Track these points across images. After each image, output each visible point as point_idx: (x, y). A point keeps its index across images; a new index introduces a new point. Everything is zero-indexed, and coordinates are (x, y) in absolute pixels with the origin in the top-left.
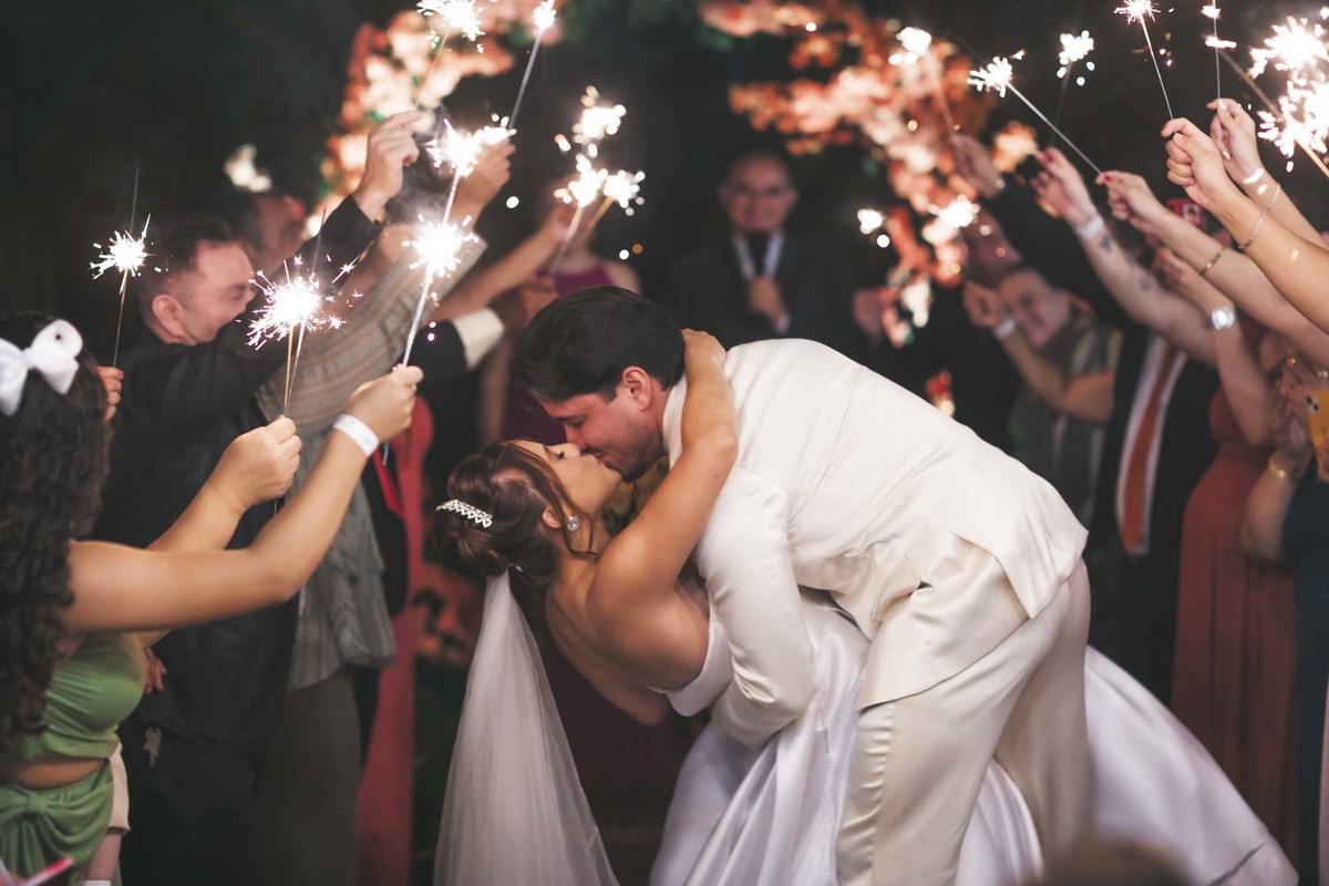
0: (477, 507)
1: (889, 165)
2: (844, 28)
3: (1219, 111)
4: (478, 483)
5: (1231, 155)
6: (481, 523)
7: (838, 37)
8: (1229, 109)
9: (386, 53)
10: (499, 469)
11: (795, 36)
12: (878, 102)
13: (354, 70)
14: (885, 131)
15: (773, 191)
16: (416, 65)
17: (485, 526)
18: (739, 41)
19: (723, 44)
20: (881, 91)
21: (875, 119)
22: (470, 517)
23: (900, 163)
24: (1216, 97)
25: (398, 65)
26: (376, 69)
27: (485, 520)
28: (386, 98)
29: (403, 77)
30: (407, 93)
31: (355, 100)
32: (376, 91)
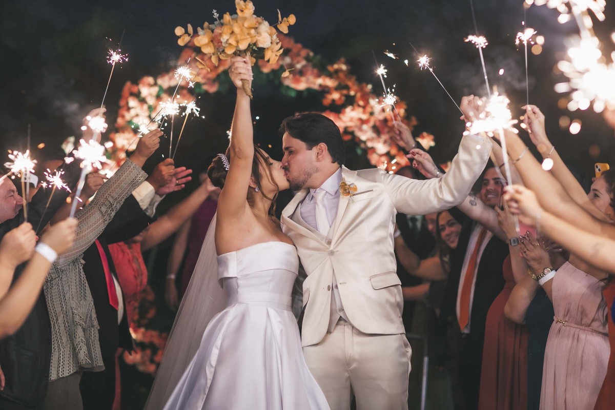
1: (368, 151)
2: (347, 88)
3: (527, 111)
5: (532, 131)
7: (345, 92)
8: (532, 110)
9: (137, 95)
11: (324, 91)
12: (363, 122)
13: (122, 103)
14: (366, 134)
16: (151, 101)
18: (299, 93)
19: (293, 94)
20: (364, 117)
21: (361, 129)
23: (373, 150)
24: (527, 104)
25: (143, 101)
26: (133, 103)
28: (137, 115)
29: (145, 107)
30: (147, 114)
31: (123, 117)
32: (133, 112)
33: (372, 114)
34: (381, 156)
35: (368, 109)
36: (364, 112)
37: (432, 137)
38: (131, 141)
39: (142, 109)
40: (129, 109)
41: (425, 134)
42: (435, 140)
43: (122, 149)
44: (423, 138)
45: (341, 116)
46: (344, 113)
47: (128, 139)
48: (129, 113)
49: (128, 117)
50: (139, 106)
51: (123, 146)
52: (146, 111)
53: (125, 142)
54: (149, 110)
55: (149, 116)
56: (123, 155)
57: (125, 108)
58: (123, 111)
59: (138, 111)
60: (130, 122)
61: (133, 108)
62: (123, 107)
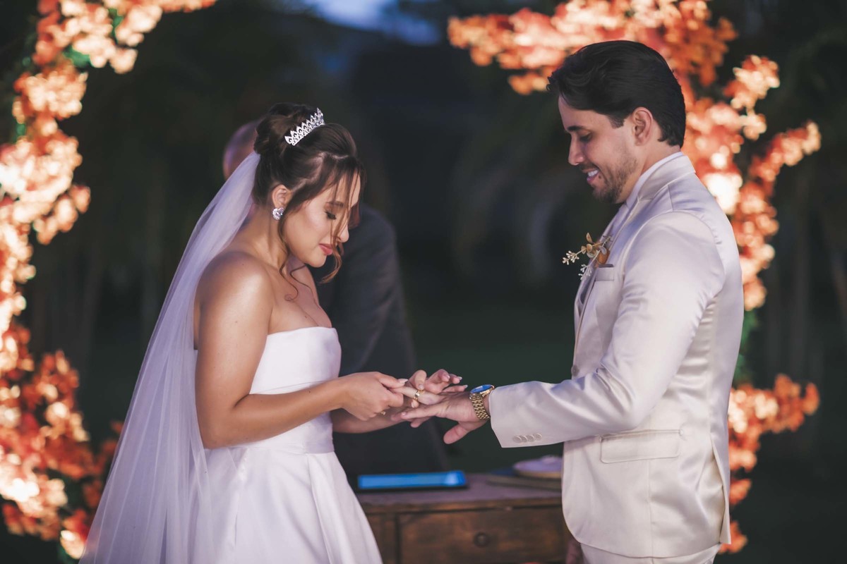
28: (83, 34)
29: (101, 13)
30: (107, 29)
31: (50, 38)
32: (73, 27)
33: (628, 15)
36: (611, 12)
37: (773, 65)
38: (65, 94)
39: (92, 20)
40: (62, 20)
41: (755, 59)
42: (780, 74)
43: (47, 113)
44: (753, 68)
45: (556, 21)
46: (563, 14)
47: (57, 90)
48: (63, 28)
49: (62, 38)
50: (87, 12)
51: (47, 106)
52: (103, 23)
53: (51, 97)
54: (111, 20)
55: (112, 36)
56: (49, 128)
57: (54, 16)
58: (48, 24)
59: (85, 24)
60: (68, 49)
61: (72, 17)
62: (47, 15)
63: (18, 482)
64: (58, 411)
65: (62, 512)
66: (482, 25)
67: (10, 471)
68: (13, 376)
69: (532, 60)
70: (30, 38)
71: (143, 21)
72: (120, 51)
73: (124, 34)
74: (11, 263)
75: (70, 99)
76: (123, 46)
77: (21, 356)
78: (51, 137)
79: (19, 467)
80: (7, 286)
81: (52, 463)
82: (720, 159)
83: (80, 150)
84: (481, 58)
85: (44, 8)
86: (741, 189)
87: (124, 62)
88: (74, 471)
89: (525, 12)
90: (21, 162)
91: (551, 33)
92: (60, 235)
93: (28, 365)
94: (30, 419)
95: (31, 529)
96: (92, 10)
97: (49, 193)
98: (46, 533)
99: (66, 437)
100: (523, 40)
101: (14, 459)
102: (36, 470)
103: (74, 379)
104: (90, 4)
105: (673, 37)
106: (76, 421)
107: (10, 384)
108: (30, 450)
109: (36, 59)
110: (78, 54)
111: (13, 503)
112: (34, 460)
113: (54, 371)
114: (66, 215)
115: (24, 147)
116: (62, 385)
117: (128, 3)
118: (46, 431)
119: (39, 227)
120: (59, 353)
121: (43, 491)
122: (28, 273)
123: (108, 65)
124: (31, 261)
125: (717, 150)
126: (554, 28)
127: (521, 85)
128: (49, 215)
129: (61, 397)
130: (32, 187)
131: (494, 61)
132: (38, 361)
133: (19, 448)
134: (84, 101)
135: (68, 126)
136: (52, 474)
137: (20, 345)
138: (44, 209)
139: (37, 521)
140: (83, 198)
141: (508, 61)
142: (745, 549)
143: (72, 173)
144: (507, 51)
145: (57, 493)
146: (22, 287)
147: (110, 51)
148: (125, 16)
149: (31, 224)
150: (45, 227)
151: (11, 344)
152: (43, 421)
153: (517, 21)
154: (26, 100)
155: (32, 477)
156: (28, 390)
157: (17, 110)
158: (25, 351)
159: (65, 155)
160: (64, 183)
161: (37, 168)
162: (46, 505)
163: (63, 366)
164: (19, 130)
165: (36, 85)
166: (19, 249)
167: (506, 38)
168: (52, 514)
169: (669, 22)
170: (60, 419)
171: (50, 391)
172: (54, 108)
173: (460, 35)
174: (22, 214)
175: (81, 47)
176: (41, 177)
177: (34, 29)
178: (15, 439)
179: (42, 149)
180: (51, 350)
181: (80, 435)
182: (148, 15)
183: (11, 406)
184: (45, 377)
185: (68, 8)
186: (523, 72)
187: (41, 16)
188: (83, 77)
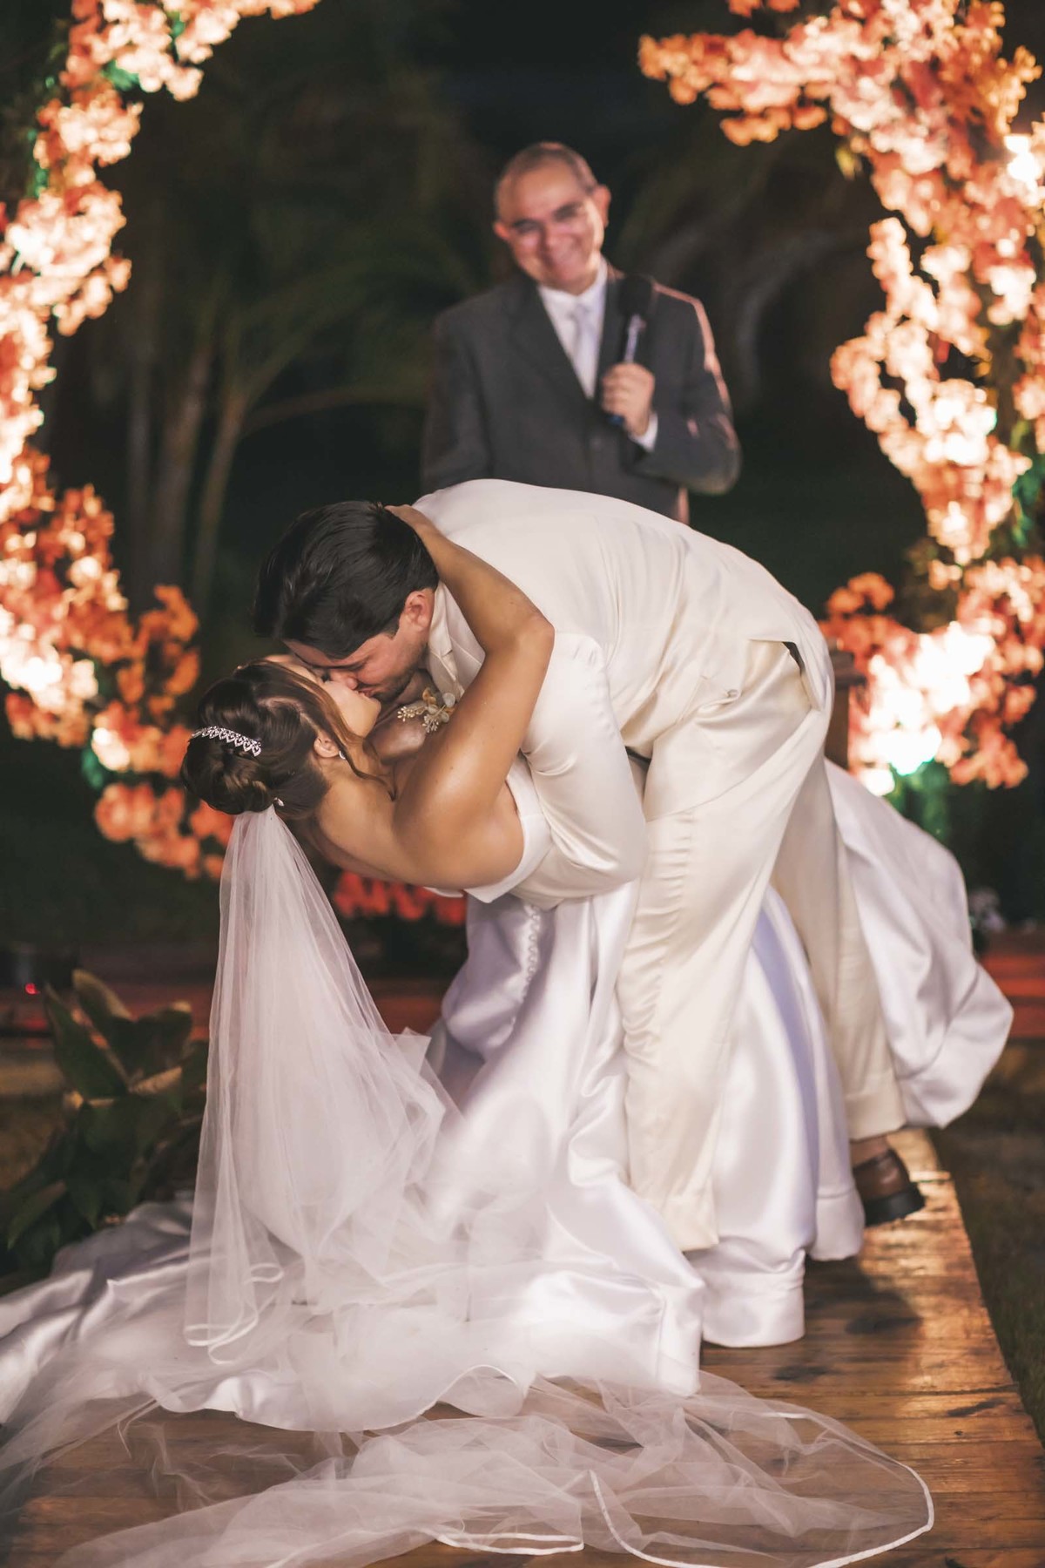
0: (243, 734)
1: (876, 161)
4: (242, 712)
6: (250, 752)
10: (265, 694)
12: (860, 67)
14: (871, 110)
15: (567, 212)
17: (256, 754)
20: (865, 51)
21: (853, 94)
22: (237, 745)
23: (893, 158)
27: (252, 746)
28: (131, 46)
29: (158, 18)
30: (164, 40)
31: (86, 51)
32: (117, 36)
33: (888, 42)
34: (917, 178)
35: (879, 28)
36: (864, 37)
38: (110, 133)
39: (144, 28)
40: (104, 27)
43: (81, 156)
45: (789, 48)
46: (800, 39)
47: (101, 125)
48: (105, 38)
49: (101, 50)
50: (137, 17)
51: (86, 148)
52: (159, 32)
53: (91, 135)
54: (169, 29)
55: (172, 51)
56: (84, 176)
57: (94, 22)
58: (85, 33)
59: (134, 32)
60: (107, 67)
61: (117, 22)
62: (86, 19)
63: (36, 661)
64: (88, 569)
65: (91, 708)
66: (686, 48)
67: (23, 648)
68: (26, 519)
69: (753, 102)
70: (55, 51)
71: (214, 28)
72: (179, 71)
73: (186, 48)
74: (27, 362)
75: (116, 141)
76: (187, 64)
77: (36, 493)
78: (86, 190)
79: (35, 643)
80: (20, 394)
81: (77, 640)
82: (1007, 247)
83: (124, 209)
84: (683, 95)
85: (79, 10)
86: (1034, 288)
87: (186, 86)
88: (108, 651)
89: (747, 35)
90: (48, 223)
91: (782, 63)
92: (88, 323)
93: (46, 503)
94: (49, 578)
95: (45, 729)
96: (146, 15)
97: (81, 266)
98: (65, 735)
99: (95, 604)
100: (741, 73)
101: (27, 631)
102: (57, 647)
103: (107, 526)
104: (143, 6)
105: (948, 75)
106: (110, 581)
107: (23, 530)
108: (49, 621)
109: (64, 78)
110: (122, 73)
111: (23, 694)
112: (54, 633)
113: (80, 513)
114: (97, 297)
115: (50, 203)
116: (93, 534)
117: (194, 6)
118: (69, 595)
119: (60, 312)
120: (89, 490)
121: (67, 677)
122: (47, 375)
123: (164, 91)
124: (50, 361)
125: (1006, 235)
126: (786, 58)
127: (739, 134)
128: (75, 296)
129: (89, 549)
130: (58, 258)
131: (701, 98)
132: (59, 498)
133: (34, 616)
134: (135, 142)
135: (108, 176)
136: (78, 655)
137: (36, 476)
138: (70, 287)
139: (54, 718)
140: (120, 274)
141: (720, 100)
142: (1025, 783)
143: (110, 241)
144: (716, 85)
145: (85, 681)
146: (39, 396)
147: (167, 71)
148: (190, 23)
149: (51, 307)
150: (70, 313)
151: (25, 475)
152: (65, 583)
153: (733, 47)
154: (54, 138)
155: (53, 655)
156: (47, 539)
157: (40, 150)
158: (42, 484)
159: (105, 214)
160: (101, 253)
161: (69, 232)
162: (69, 695)
163: (92, 507)
164: (40, 176)
165: (69, 120)
166: (35, 344)
167: (718, 68)
168: (75, 709)
169: (945, 54)
170: (89, 580)
171: (76, 541)
172: (95, 150)
173: (657, 63)
174: (44, 293)
175: (127, 64)
176: (72, 244)
177: (65, 37)
178: (28, 604)
179: (74, 209)
180: (79, 485)
181: (115, 602)
182: (222, 21)
183: (24, 560)
184: (69, 520)
185: (112, 11)
186: (739, 114)
187: (75, 22)
188: (136, 109)
